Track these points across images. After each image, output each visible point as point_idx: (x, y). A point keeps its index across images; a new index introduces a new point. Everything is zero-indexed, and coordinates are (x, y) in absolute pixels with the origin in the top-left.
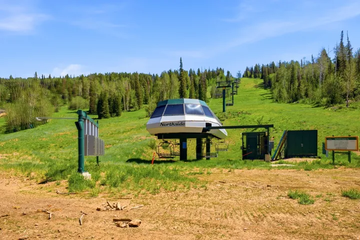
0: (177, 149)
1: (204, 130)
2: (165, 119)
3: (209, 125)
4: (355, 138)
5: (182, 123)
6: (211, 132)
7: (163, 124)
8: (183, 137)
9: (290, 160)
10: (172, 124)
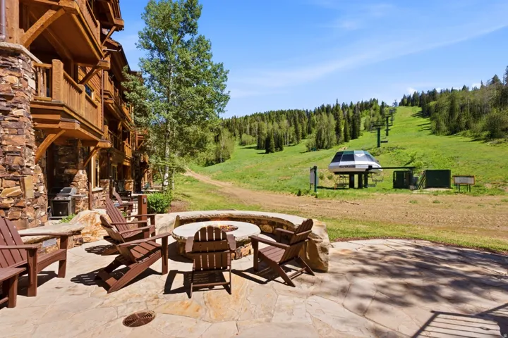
0: (348, 181)
1: (367, 170)
2: (342, 163)
3: (370, 167)
4: (473, 177)
5: (354, 166)
6: (372, 170)
7: (341, 167)
8: (352, 174)
9: (428, 190)
10: (347, 166)
